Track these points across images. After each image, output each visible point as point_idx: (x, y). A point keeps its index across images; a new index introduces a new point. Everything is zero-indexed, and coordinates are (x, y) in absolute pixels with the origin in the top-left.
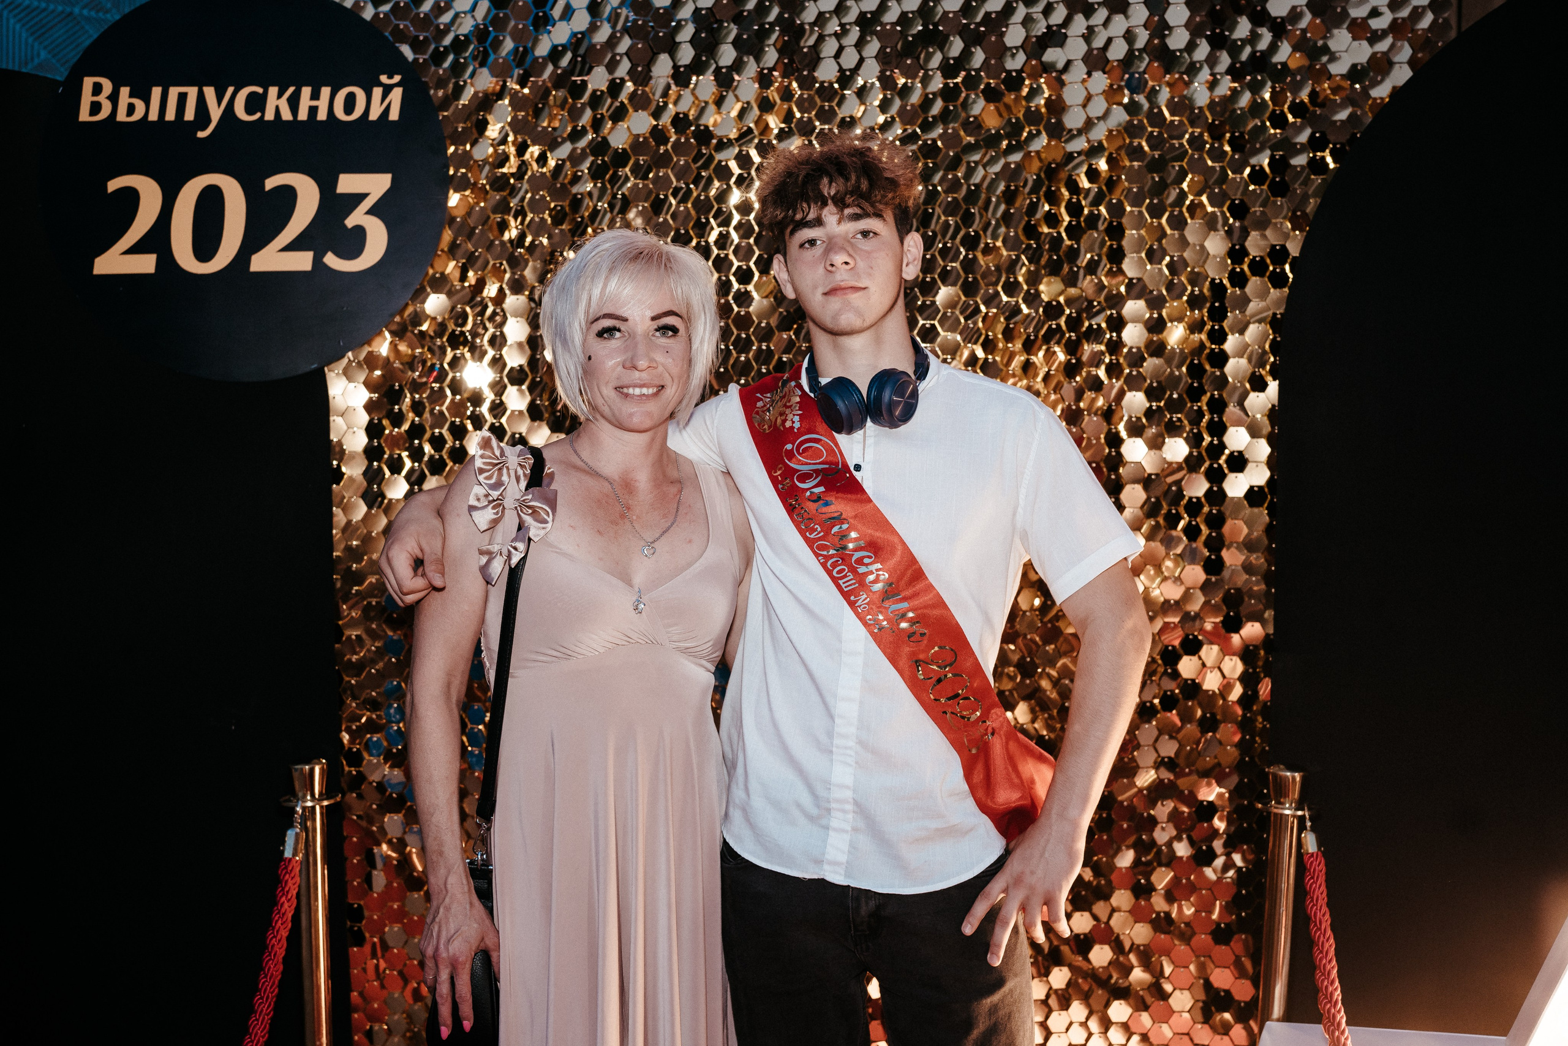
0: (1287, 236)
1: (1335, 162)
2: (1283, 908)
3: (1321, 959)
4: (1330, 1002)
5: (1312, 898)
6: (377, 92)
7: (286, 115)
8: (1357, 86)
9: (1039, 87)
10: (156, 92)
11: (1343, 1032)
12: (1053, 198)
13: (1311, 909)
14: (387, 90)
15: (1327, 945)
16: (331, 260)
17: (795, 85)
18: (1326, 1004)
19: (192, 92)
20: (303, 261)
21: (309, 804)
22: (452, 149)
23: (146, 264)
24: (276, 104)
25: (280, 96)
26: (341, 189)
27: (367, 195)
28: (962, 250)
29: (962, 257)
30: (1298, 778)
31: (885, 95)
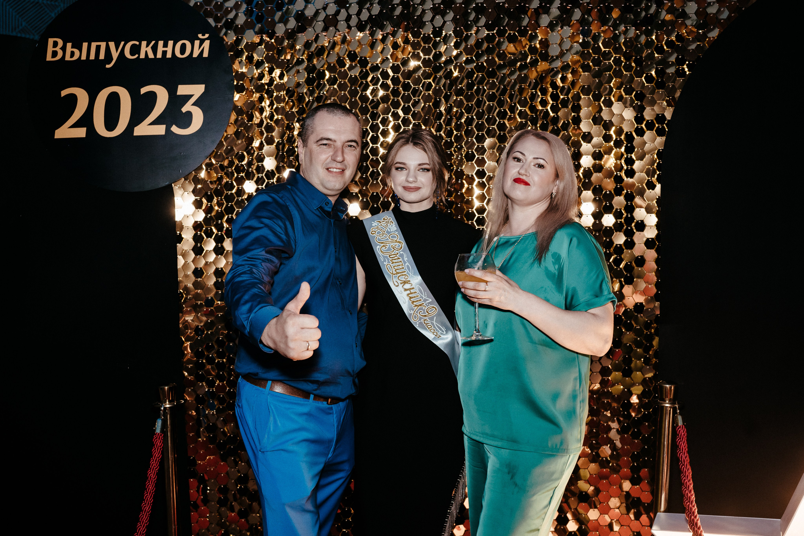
0: (664, 109)
1: (689, 71)
2: (665, 455)
3: (685, 480)
4: (689, 502)
5: (680, 449)
6: (197, 43)
7: (151, 56)
8: (701, 31)
9: (536, 34)
10: (85, 45)
11: (696, 517)
12: (544, 92)
13: (679, 454)
14: (202, 42)
15: (687, 474)
16: (175, 129)
17: (410, 35)
18: (687, 503)
19: (103, 45)
20: (160, 130)
21: (168, 406)
23: (81, 133)
24: (146, 50)
25: (147, 46)
26: (178, 93)
27: (192, 95)
28: (497, 119)
29: (497, 123)
30: (673, 388)
31: (457, 40)
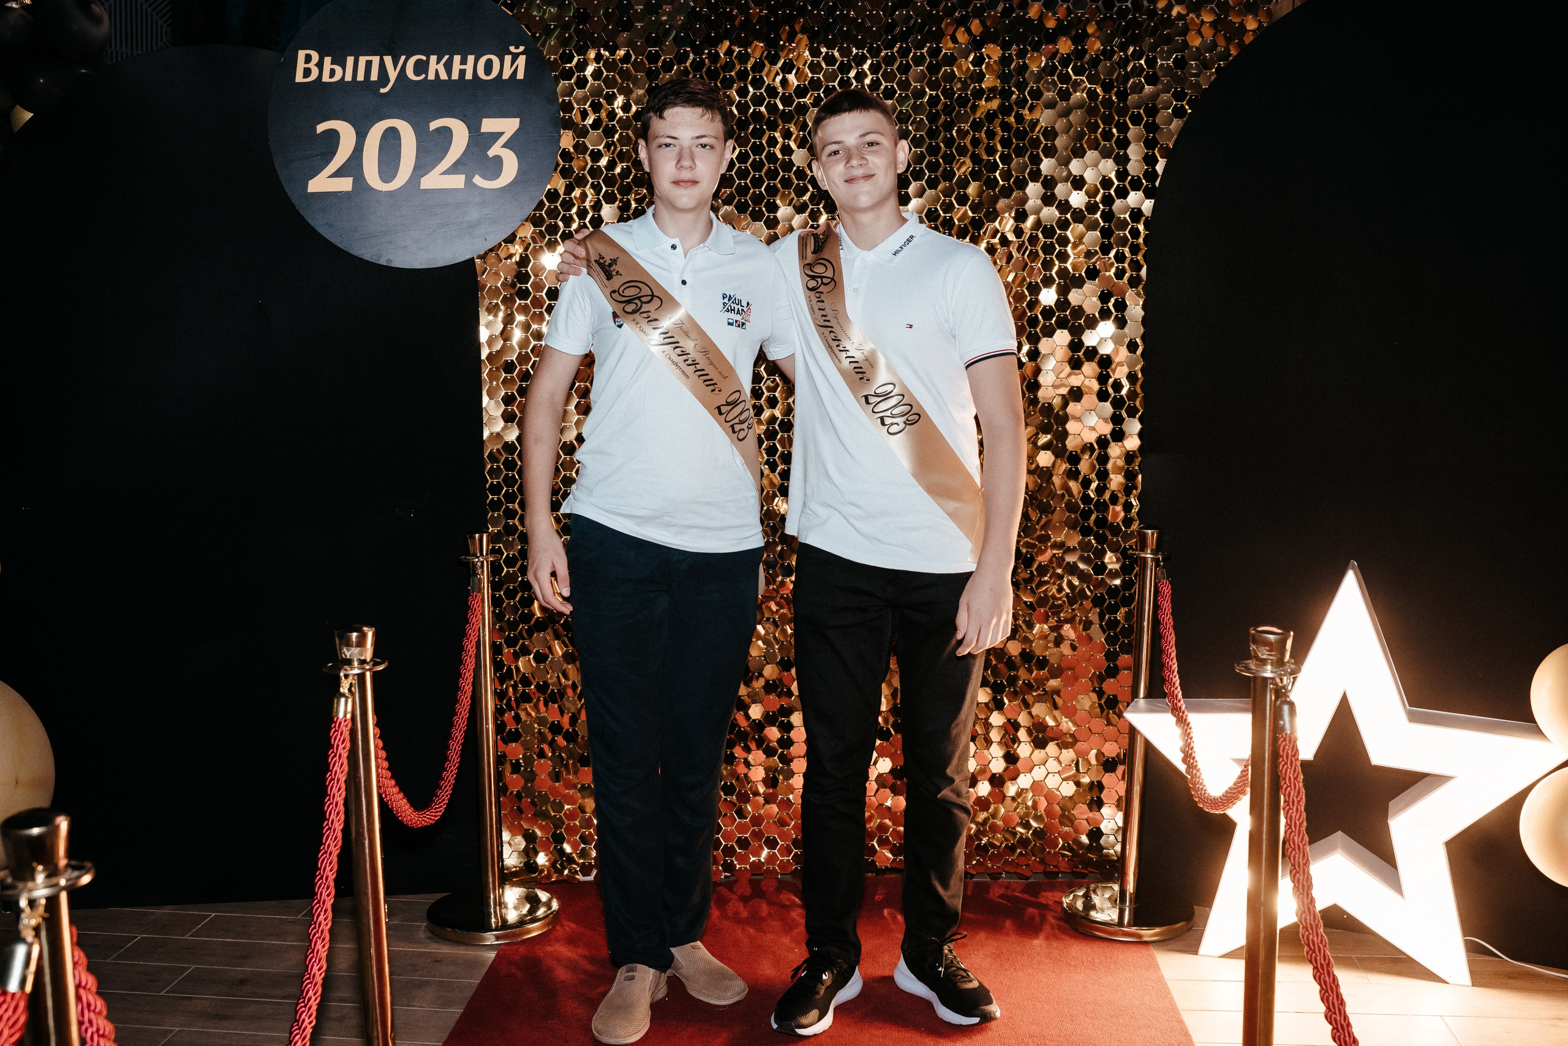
0: (1157, 161)
1: (1190, 108)
2: (1145, 623)
5: (1162, 609)
6: (508, 58)
7: (444, 76)
9: (981, 54)
10: (350, 60)
12: (991, 135)
13: (1161, 617)
14: (515, 57)
16: (478, 180)
17: (807, 53)
19: (376, 60)
20: (458, 181)
22: (561, 100)
23: (345, 184)
24: (436, 68)
25: (438, 63)
26: (484, 129)
27: (502, 133)
28: (926, 171)
29: (926, 177)
30: (1155, 535)
31: (873, 61)
